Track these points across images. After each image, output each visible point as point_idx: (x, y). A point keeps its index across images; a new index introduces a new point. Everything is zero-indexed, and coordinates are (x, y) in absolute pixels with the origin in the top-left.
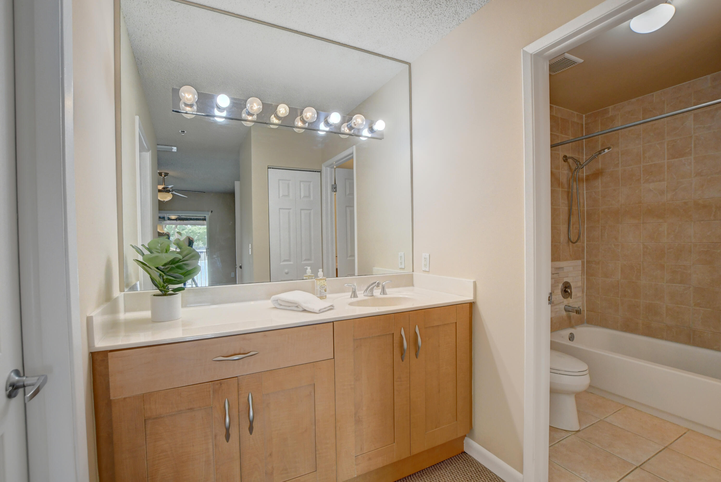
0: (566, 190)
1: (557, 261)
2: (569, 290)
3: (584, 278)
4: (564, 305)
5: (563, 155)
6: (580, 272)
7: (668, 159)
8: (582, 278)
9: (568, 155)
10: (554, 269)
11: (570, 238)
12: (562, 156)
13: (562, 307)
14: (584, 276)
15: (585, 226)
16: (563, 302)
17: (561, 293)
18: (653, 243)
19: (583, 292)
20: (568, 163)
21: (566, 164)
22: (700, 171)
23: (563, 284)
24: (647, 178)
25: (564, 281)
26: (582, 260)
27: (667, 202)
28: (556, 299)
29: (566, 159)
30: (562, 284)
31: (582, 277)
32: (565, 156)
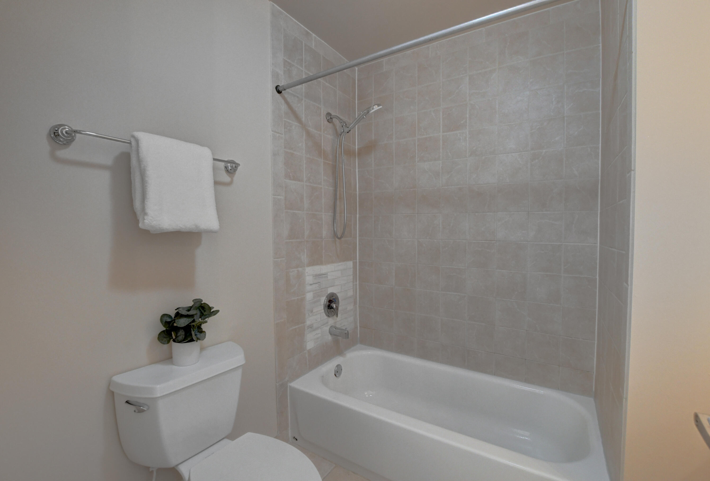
0: (331, 163)
1: (317, 264)
2: (334, 305)
3: (356, 284)
4: (329, 327)
5: (327, 112)
6: (351, 277)
7: (443, 132)
8: (353, 285)
9: (333, 114)
10: (313, 276)
11: (335, 231)
12: (325, 113)
13: (327, 329)
14: (357, 282)
15: (358, 216)
16: (327, 323)
17: (323, 311)
18: (427, 240)
19: (355, 303)
20: (334, 125)
21: (330, 125)
22: (474, 148)
23: (327, 297)
24: (422, 155)
25: (329, 293)
26: (354, 261)
27: (442, 187)
28: (316, 320)
29: (331, 118)
30: (325, 297)
31: (353, 283)
32: (329, 114)
